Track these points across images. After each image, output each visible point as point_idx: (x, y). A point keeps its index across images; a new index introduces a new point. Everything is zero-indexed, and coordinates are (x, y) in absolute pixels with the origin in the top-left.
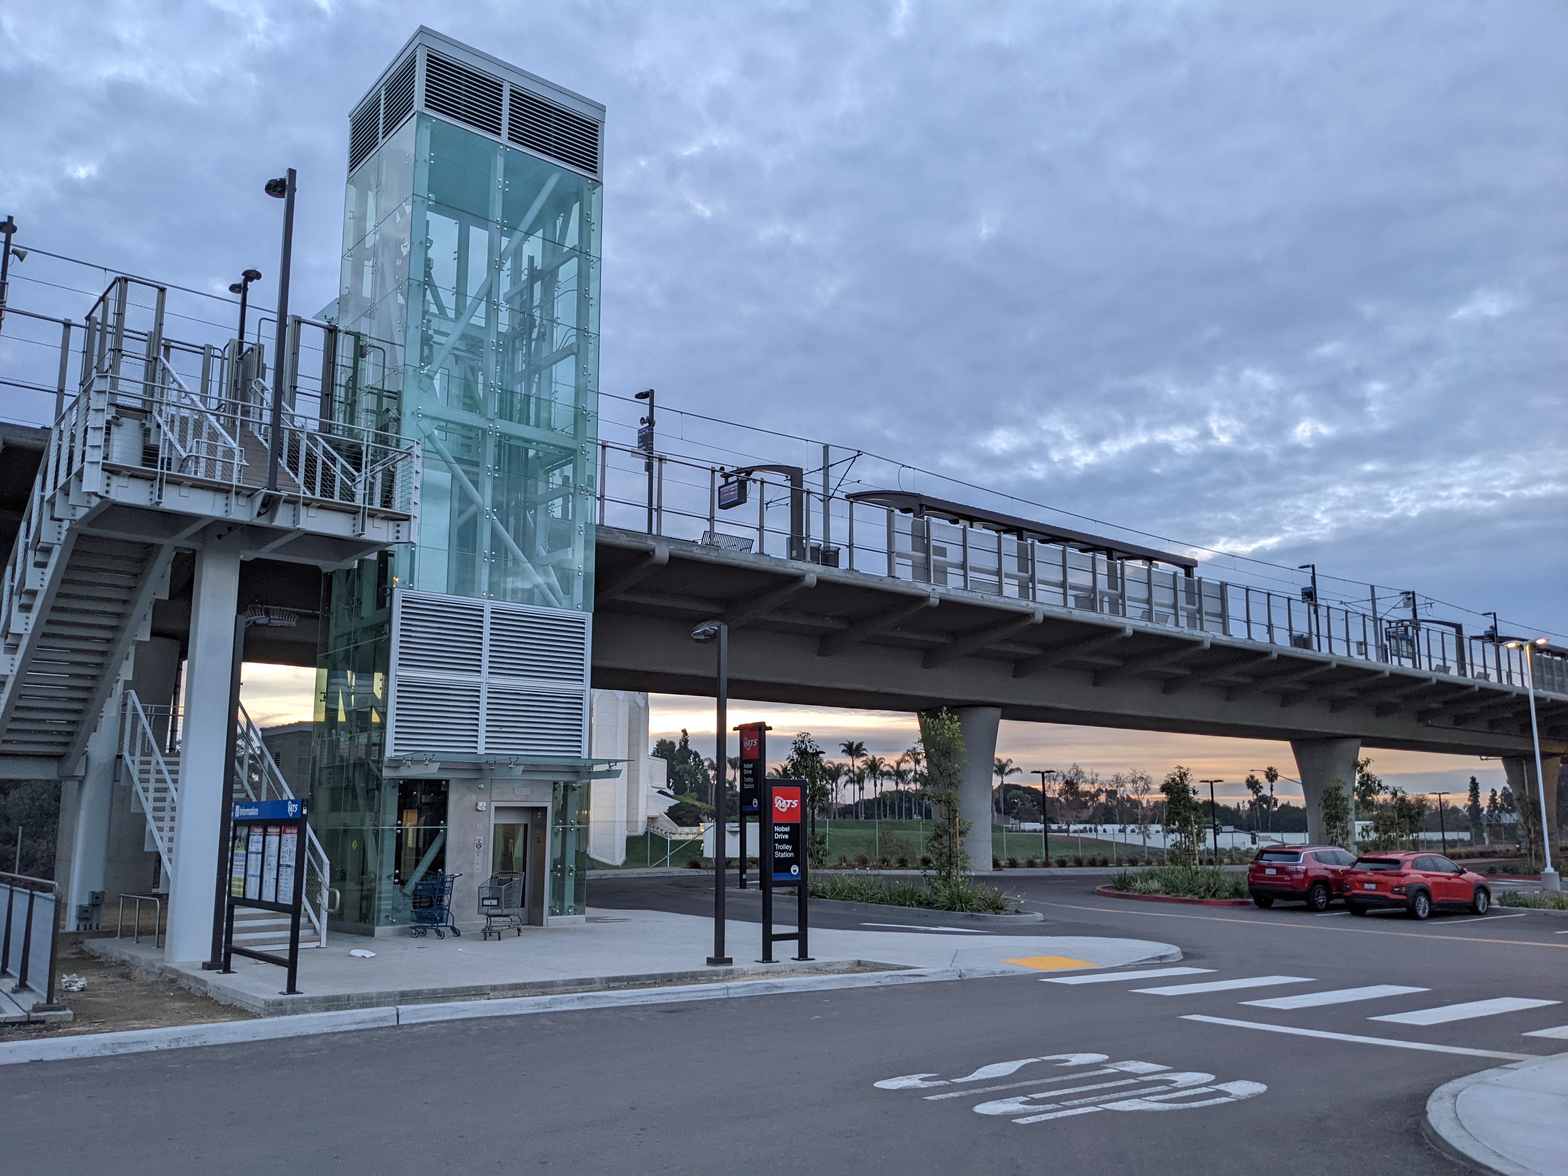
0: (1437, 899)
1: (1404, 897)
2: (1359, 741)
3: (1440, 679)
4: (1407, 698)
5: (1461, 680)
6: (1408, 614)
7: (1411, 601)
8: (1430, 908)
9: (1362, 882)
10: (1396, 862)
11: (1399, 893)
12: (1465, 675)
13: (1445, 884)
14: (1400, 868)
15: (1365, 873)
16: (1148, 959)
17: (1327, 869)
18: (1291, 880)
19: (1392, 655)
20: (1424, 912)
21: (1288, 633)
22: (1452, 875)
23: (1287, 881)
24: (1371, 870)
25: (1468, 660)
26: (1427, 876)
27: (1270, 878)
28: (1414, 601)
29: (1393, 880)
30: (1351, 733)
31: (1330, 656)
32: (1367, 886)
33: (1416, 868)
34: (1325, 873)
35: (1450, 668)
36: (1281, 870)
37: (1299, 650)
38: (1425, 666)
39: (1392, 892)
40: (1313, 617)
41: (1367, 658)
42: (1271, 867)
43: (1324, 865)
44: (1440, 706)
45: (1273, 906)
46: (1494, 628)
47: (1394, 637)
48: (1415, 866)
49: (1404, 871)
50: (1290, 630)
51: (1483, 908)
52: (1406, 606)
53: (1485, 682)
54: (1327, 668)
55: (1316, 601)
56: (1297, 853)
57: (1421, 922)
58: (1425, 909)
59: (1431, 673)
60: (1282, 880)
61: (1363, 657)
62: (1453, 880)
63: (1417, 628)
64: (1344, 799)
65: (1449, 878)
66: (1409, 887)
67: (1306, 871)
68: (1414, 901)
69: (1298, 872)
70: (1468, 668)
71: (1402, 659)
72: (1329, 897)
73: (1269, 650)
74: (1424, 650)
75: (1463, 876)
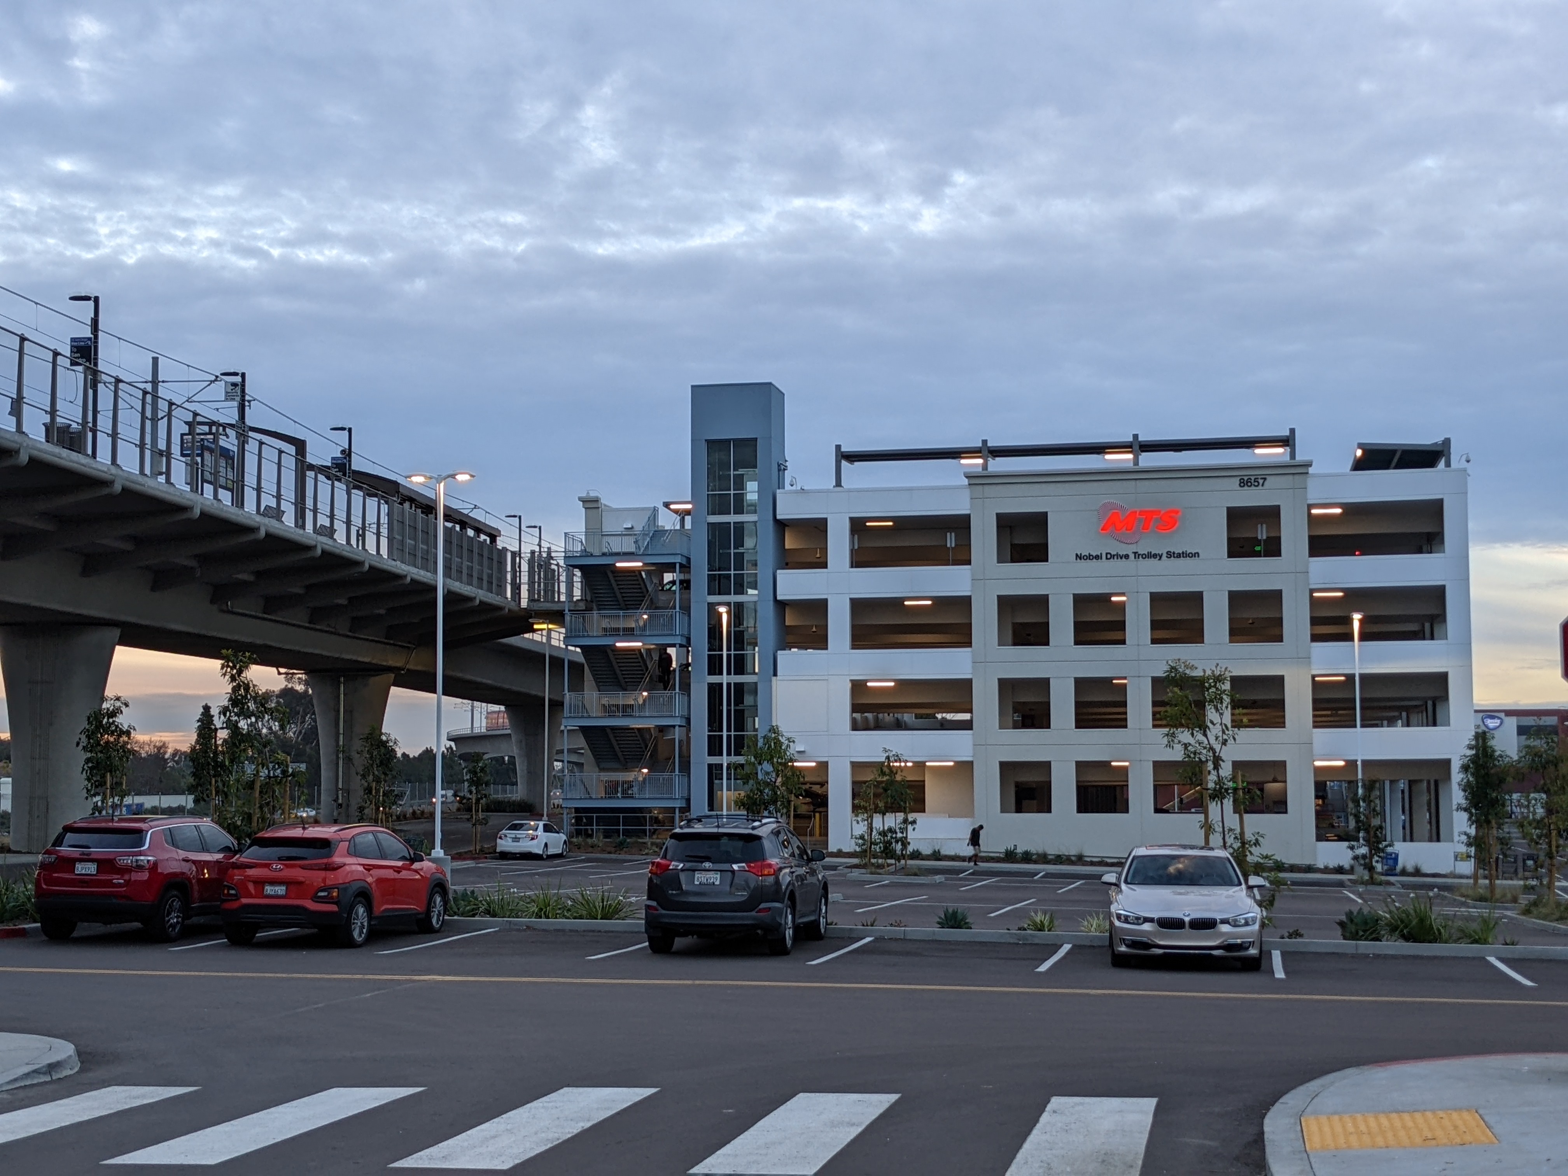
0: (382, 907)
1: (334, 908)
2: (117, 632)
3: (272, 530)
4: (204, 559)
5: (296, 534)
6: (228, 414)
7: (238, 389)
8: (369, 922)
9: (260, 883)
10: (324, 844)
11: (322, 900)
12: (303, 527)
13: (394, 880)
14: (330, 856)
15: (267, 866)
16: (27, 1075)
17: (186, 860)
18: (128, 883)
19: (203, 481)
20: (361, 932)
21: (47, 419)
22: (400, 864)
23: (119, 885)
24: (280, 859)
25: (309, 503)
26: (368, 868)
27: (85, 881)
28: (243, 391)
29: (316, 877)
30: (107, 615)
31: (114, 470)
32: (269, 890)
33: (356, 855)
34: (185, 868)
35: (284, 512)
36: (106, 865)
37: (65, 453)
38: (250, 505)
39: (316, 899)
40: (90, 392)
41: (168, 480)
42: (86, 859)
43: (182, 854)
44: (251, 578)
45: (75, 934)
46: (347, 453)
47: (211, 451)
48: (354, 851)
49: (337, 859)
50: (53, 412)
51: (438, 920)
52: (229, 397)
53: (330, 542)
54: (105, 491)
55: (96, 364)
56: (140, 832)
57: (359, 950)
58: (362, 927)
59: (258, 518)
60: (110, 884)
61: (162, 479)
62: (405, 874)
63: (243, 440)
64: (122, 733)
65: (398, 870)
66: (343, 888)
67: (155, 865)
68: (350, 914)
69: (140, 868)
70: (309, 515)
71: (220, 490)
72: (186, 911)
73: (15, 446)
74: (250, 479)
75: (416, 865)
